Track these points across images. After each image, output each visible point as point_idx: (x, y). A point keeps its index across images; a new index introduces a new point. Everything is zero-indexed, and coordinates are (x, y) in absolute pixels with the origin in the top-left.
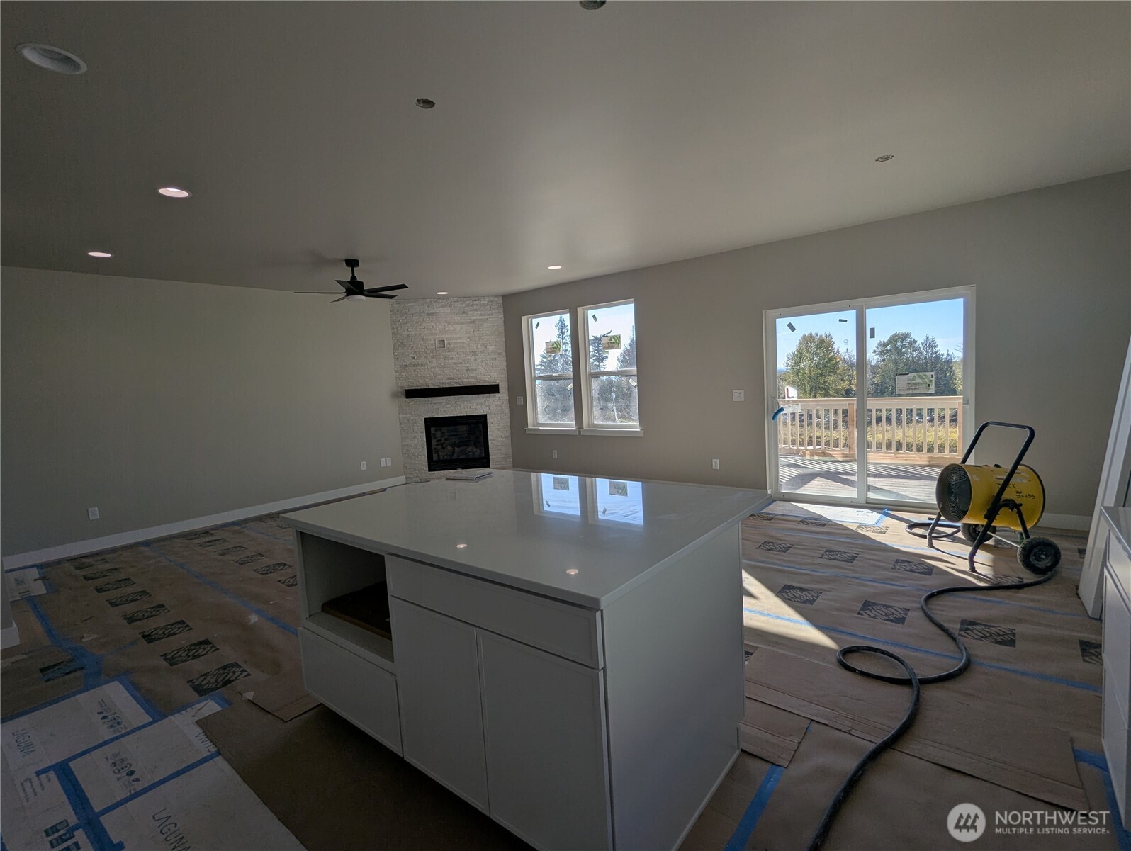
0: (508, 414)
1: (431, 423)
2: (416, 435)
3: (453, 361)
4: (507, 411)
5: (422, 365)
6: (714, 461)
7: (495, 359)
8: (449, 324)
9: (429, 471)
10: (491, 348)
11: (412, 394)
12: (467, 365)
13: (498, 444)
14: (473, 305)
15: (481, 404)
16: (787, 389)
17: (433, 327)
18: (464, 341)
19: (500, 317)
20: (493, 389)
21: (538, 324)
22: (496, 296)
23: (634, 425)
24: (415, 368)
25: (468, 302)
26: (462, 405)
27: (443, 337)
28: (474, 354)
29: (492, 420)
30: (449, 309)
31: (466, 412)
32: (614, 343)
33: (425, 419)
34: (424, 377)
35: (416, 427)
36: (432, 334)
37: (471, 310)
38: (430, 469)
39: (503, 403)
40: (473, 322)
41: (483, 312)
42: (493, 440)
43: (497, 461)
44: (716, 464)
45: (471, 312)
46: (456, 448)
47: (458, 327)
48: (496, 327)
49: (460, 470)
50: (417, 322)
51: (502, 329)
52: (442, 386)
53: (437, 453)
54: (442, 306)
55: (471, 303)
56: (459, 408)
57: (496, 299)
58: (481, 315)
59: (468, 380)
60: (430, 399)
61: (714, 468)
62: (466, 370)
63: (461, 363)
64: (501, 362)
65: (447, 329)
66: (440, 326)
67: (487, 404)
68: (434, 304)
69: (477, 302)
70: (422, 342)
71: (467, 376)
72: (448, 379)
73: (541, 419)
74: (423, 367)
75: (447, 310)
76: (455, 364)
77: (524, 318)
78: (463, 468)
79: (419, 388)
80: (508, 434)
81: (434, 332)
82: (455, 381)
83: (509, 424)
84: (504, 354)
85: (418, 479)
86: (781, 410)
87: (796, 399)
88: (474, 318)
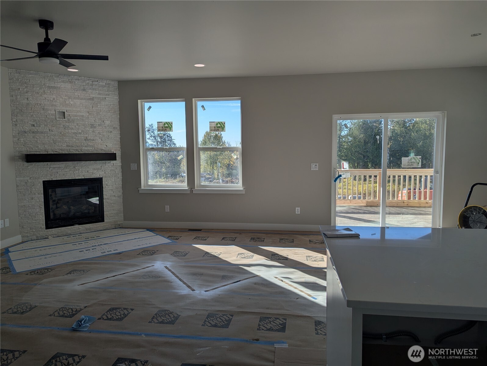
0: (121, 178)
1: (49, 186)
2: (34, 196)
3: (73, 131)
4: (120, 175)
5: (42, 133)
6: (297, 208)
7: (111, 132)
8: (69, 98)
9: (46, 229)
10: (107, 122)
11: (31, 158)
12: (87, 135)
13: (112, 202)
14: (92, 85)
15: (98, 169)
16: (343, 163)
17: (54, 99)
18: (84, 114)
19: (116, 98)
20: (112, 157)
21: (150, 108)
22: (113, 80)
23: (238, 185)
24: (34, 135)
25: (87, 82)
26: (80, 170)
27: (64, 109)
28: (92, 126)
29: (106, 183)
30: (70, 84)
31: (83, 176)
32: (219, 127)
33: (44, 182)
34: (44, 144)
35: (34, 189)
36: (52, 105)
37: (90, 89)
38: (47, 227)
39: (116, 169)
40: (92, 99)
41: (101, 92)
42: (108, 199)
43: (110, 217)
44: (298, 210)
45: (90, 91)
46: (72, 207)
47: (78, 102)
48: (112, 106)
49: (77, 226)
50: (38, 93)
51: (117, 108)
52: (61, 152)
53: (53, 211)
54: (63, 82)
55: (91, 83)
56: (77, 172)
57: (113, 83)
58: (99, 94)
59: (86, 148)
60: (49, 163)
61: (296, 213)
62: (85, 140)
63: (80, 133)
64: (116, 135)
65: (67, 102)
66: (61, 99)
67: (103, 169)
68: (55, 79)
69: (96, 83)
70: (42, 112)
71: (86, 144)
72: (68, 146)
73: (151, 182)
74: (43, 135)
75: (68, 86)
76: (74, 133)
77: (139, 101)
78: (79, 224)
79: (38, 153)
80: (120, 194)
81: (54, 103)
82: (75, 148)
83: (121, 186)
84: (119, 128)
85: (35, 237)
86: (341, 176)
87: (348, 169)
88: (94, 96)
